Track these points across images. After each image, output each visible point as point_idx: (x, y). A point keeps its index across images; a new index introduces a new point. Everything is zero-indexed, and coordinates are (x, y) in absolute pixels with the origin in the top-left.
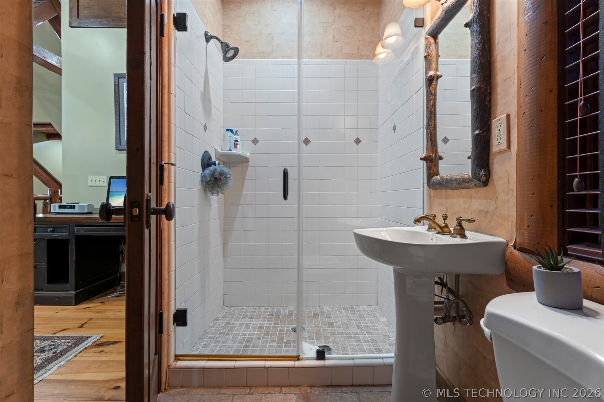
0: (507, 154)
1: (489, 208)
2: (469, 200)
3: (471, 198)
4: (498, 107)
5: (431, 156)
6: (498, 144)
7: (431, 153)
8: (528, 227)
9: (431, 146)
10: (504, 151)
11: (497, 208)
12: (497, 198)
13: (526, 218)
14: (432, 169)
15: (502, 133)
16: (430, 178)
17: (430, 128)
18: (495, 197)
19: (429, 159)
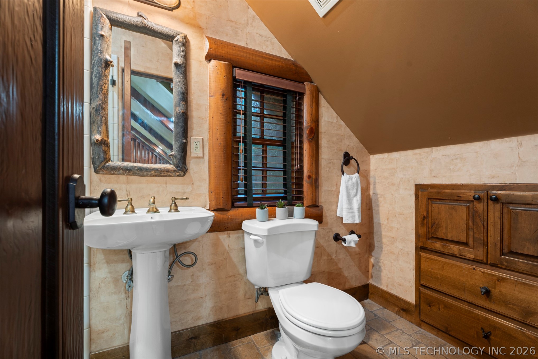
0: (201, 159)
1: (186, 190)
2: (164, 185)
3: (166, 183)
4: (194, 130)
5: (106, 140)
6: (196, 152)
7: (106, 138)
8: (223, 197)
9: (105, 130)
10: (199, 157)
11: (193, 190)
12: (193, 184)
13: (221, 194)
14: (108, 154)
15: (199, 147)
16: (105, 163)
17: (105, 111)
18: (192, 183)
19: (105, 143)
